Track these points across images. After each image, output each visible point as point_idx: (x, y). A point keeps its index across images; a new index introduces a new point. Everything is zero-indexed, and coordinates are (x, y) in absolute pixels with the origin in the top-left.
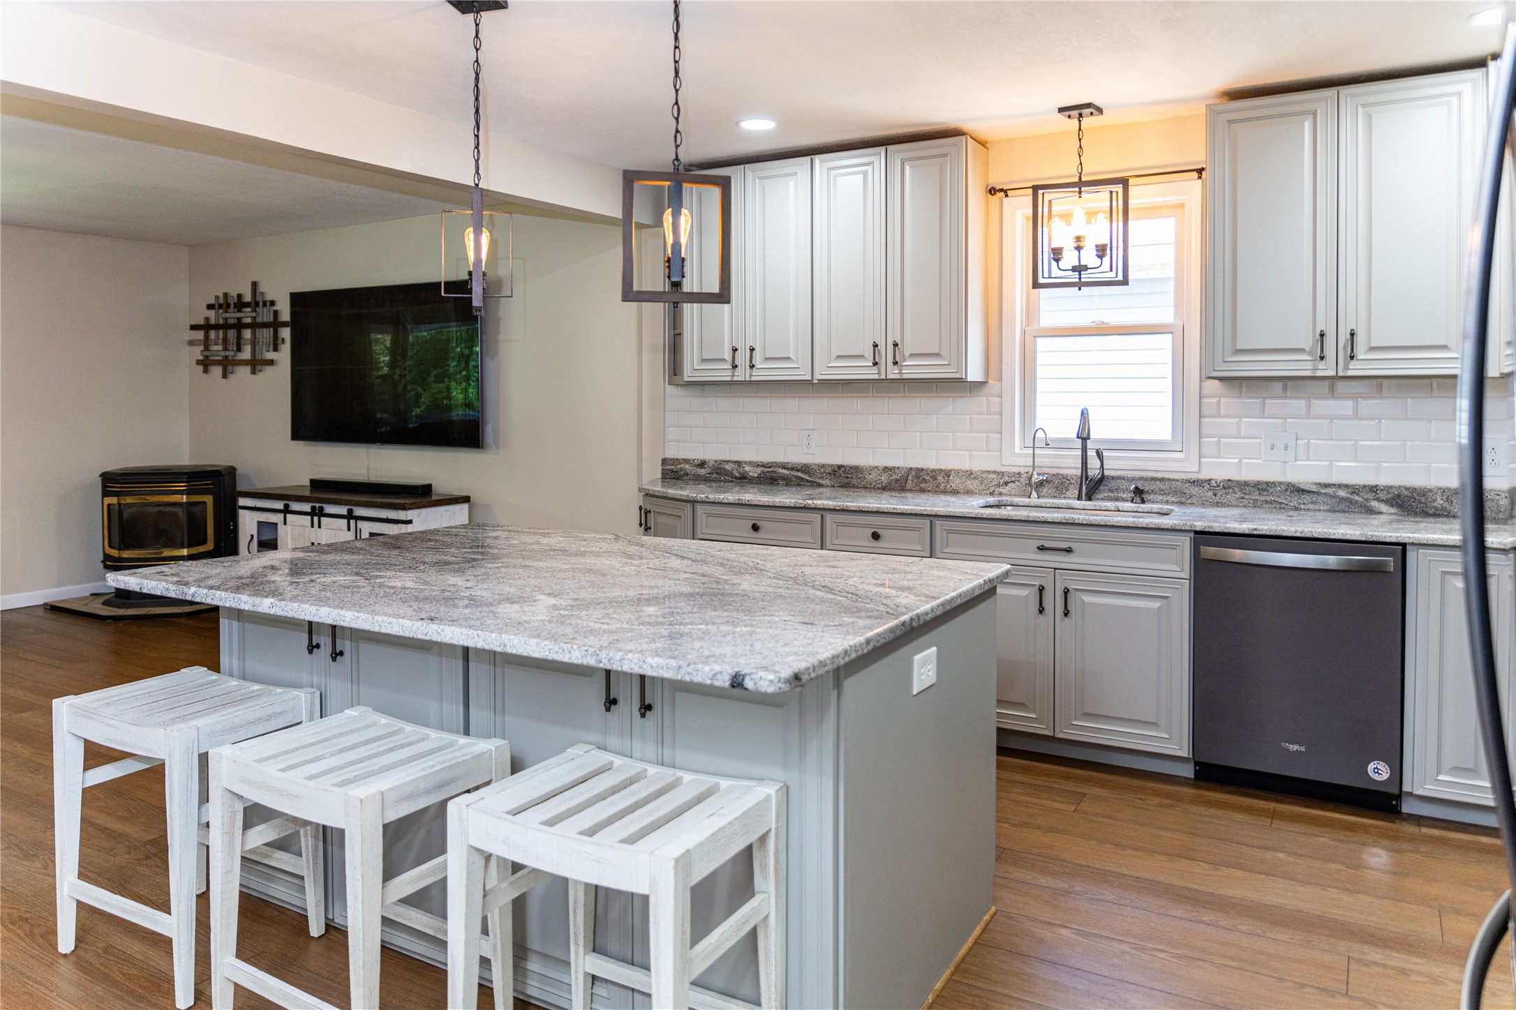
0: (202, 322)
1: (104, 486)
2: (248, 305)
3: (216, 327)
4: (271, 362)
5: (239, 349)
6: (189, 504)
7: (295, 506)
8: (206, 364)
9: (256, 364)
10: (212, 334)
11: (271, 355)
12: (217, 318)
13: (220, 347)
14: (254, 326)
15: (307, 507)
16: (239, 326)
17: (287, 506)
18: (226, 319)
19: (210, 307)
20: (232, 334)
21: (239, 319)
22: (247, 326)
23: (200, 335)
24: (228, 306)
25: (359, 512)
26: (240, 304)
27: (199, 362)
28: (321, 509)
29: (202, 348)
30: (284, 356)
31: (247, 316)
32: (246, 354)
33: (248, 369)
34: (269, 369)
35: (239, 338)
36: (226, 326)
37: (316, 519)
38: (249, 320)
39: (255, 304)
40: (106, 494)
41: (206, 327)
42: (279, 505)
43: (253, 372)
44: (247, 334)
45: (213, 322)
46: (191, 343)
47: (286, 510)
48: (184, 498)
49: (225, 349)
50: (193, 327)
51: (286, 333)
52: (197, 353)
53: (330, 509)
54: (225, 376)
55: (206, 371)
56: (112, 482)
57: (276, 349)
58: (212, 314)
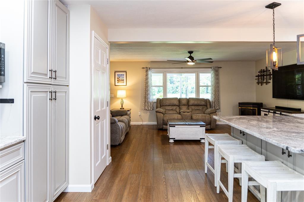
0: (258, 75)
1: (239, 105)
2: (265, 71)
3: (260, 76)
4: (269, 82)
5: (264, 80)
6: (253, 109)
7: (271, 111)
8: (258, 83)
9: (267, 83)
10: (259, 77)
11: (269, 81)
12: (260, 74)
13: (260, 80)
14: (266, 75)
15: (273, 112)
16: (264, 75)
17: (269, 111)
18: (262, 74)
19: (259, 72)
20: (263, 77)
21: (264, 74)
22: (265, 75)
23: (257, 78)
24: (262, 72)
25: (283, 113)
26: (264, 71)
27: (257, 83)
28: (275, 112)
29: (257, 80)
30: (271, 81)
31: (265, 73)
32: (265, 81)
33: (265, 84)
34: (269, 84)
35: (264, 78)
36: (261, 76)
37: (274, 114)
38: (265, 74)
39: (266, 71)
40: (239, 106)
41: (258, 76)
42: (268, 111)
43: (266, 84)
44: (265, 77)
45: (259, 75)
46: (256, 79)
47: (269, 112)
48: (252, 108)
49: (261, 80)
50: (256, 76)
51: (272, 76)
52: (257, 81)
53: (277, 112)
54: (261, 85)
55: (258, 84)
56: (240, 104)
57: (270, 80)
58: (259, 73)
